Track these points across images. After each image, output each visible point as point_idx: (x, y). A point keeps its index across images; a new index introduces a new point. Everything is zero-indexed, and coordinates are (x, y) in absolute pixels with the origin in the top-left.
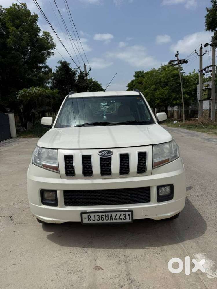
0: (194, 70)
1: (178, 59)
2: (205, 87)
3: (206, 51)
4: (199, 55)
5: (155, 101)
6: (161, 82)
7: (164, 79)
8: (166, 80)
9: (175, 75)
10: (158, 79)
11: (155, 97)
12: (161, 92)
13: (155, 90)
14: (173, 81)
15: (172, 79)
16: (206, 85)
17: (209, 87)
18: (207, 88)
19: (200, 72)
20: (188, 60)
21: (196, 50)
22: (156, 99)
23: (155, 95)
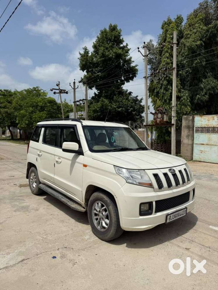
0: (65, 99)
1: (59, 89)
2: (79, 116)
3: (78, 86)
4: (73, 88)
5: (33, 123)
6: (37, 106)
7: (41, 104)
8: (43, 105)
9: (50, 101)
10: (35, 102)
11: (33, 119)
12: (39, 115)
13: (32, 112)
14: (50, 107)
15: (49, 104)
16: (81, 115)
17: (82, 117)
18: (80, 117)
19: (74, 102)
20: (69, 92)
21: (70, 83)
22: (34, 122)
23: (32, 118)
